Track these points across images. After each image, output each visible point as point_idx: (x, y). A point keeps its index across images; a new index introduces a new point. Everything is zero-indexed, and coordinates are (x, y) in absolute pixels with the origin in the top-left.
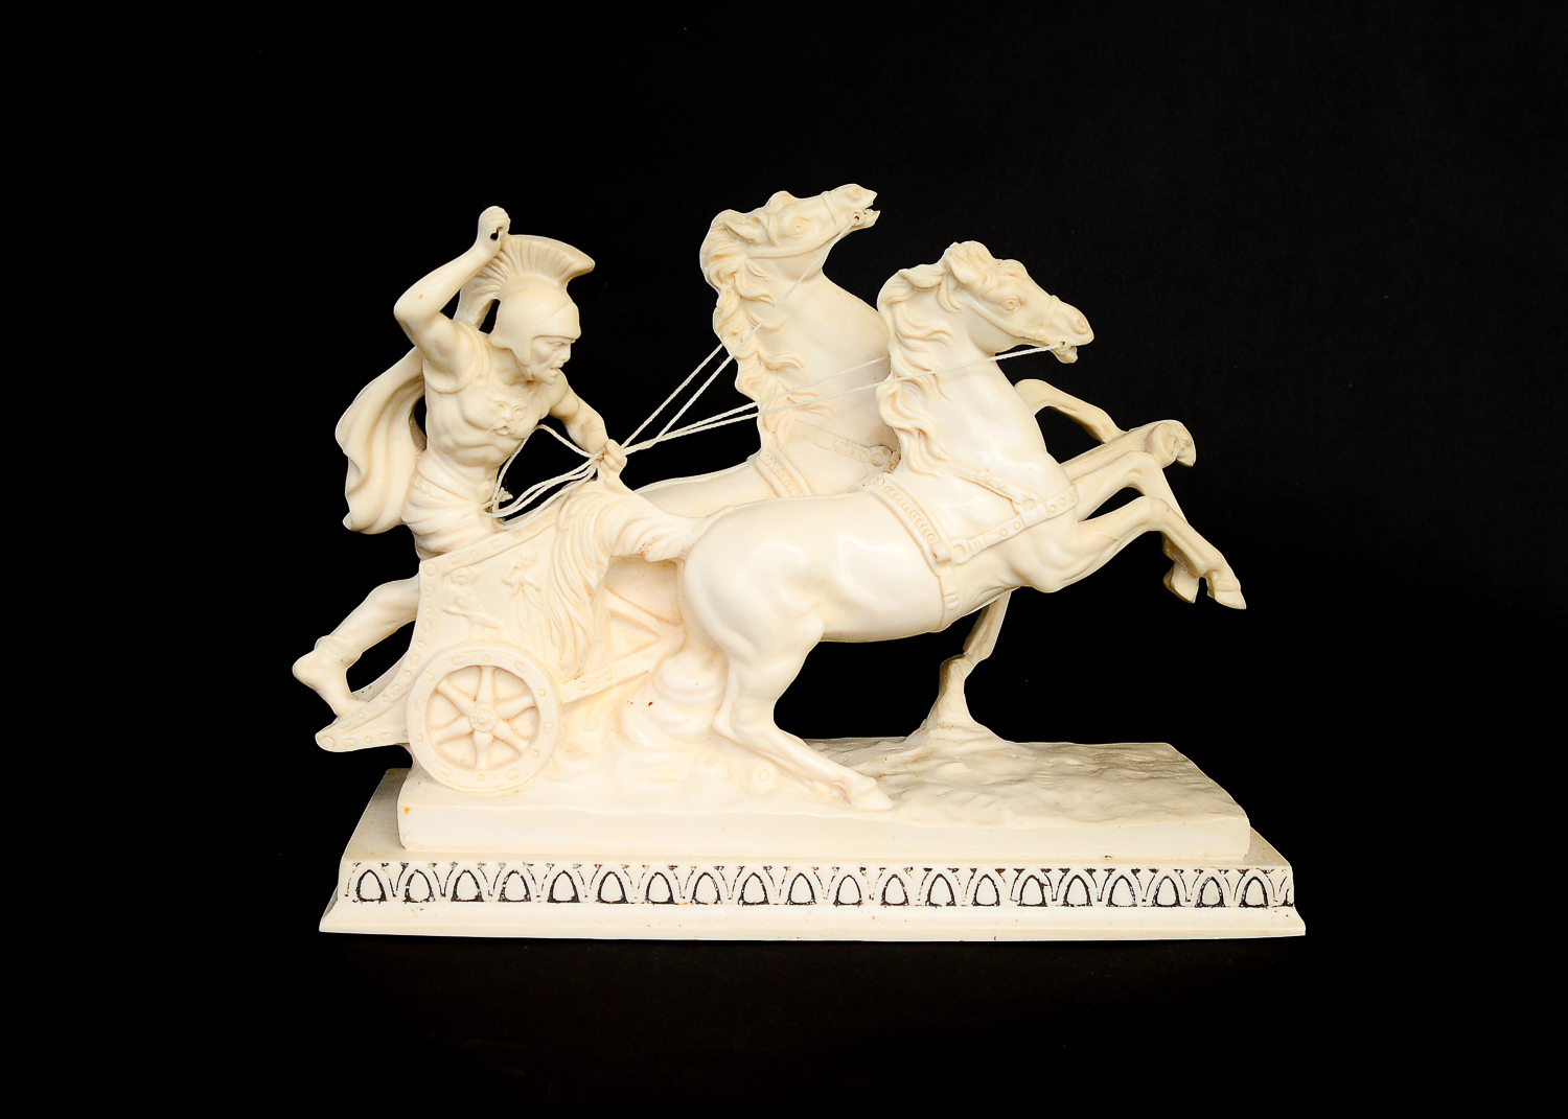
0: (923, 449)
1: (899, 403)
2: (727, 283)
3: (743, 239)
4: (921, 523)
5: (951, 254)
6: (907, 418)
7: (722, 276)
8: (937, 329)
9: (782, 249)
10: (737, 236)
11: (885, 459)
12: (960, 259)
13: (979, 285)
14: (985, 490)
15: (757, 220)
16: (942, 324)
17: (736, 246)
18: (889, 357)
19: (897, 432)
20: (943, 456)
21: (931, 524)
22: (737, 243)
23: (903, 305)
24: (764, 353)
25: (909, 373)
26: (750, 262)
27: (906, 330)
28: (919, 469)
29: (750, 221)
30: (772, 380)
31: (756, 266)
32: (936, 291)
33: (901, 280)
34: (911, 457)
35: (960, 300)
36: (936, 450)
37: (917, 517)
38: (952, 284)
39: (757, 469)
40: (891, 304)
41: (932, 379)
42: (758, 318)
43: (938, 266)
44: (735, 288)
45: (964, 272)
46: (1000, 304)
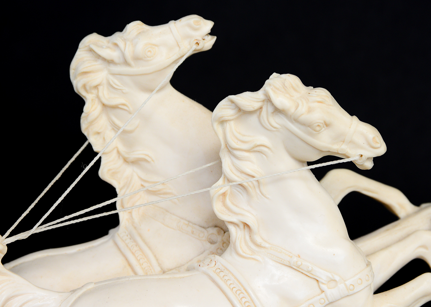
0: (248, 237)
1: (228, 201)
2: (92, 93)
3: (104, 59)
4: (244, 300)
5: (270, 85)
6: (235, 213)
7: (88, 88)
8: (259, 143)
9: (136, 69)
10: (99, 57)
11: (219, 238)
12: (278, 89)
13: (292, 110)
14: (296, 272)
15: (116, 45)
16: (262, 139)
17: (98, 65)
18: (221, 162)
19: (227, 224)
20: (264, 244)
21: (252, 301)
22: (100, 62)
23: (232, 123)
24: (122, 149)
25: (238, 178)
26: (111, 78)
27: (234, 143)
28: (244, 255)
29: (110, 45)
30: (129, 170)
31: (115, 81)
32: (258, 113)
33: (230, 103)
34: (238, 244)
35: (276, 121)
36: (258, 239)
37: (241, 295)
38: (271, 109)
39: (116, 244)
40: (222, 122)
41: (255, 183)
42: (118, 122)
43: (259, 94)
44: (98, 97)
45: (279, 100)
46: (309, 126)
